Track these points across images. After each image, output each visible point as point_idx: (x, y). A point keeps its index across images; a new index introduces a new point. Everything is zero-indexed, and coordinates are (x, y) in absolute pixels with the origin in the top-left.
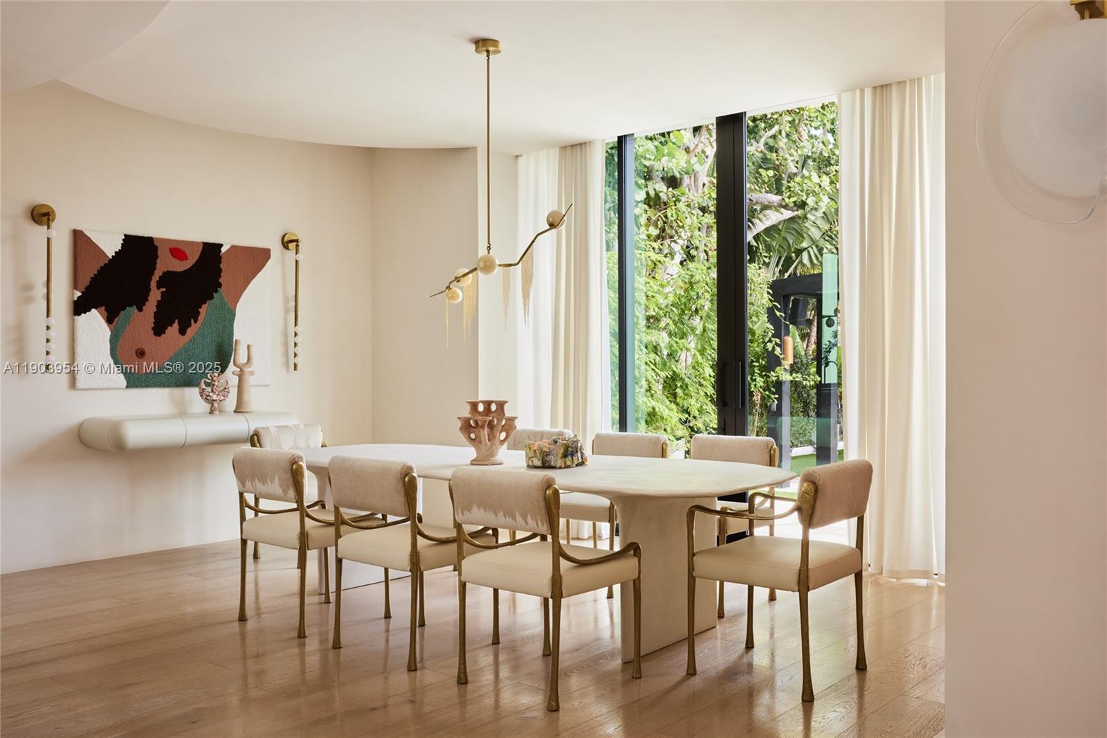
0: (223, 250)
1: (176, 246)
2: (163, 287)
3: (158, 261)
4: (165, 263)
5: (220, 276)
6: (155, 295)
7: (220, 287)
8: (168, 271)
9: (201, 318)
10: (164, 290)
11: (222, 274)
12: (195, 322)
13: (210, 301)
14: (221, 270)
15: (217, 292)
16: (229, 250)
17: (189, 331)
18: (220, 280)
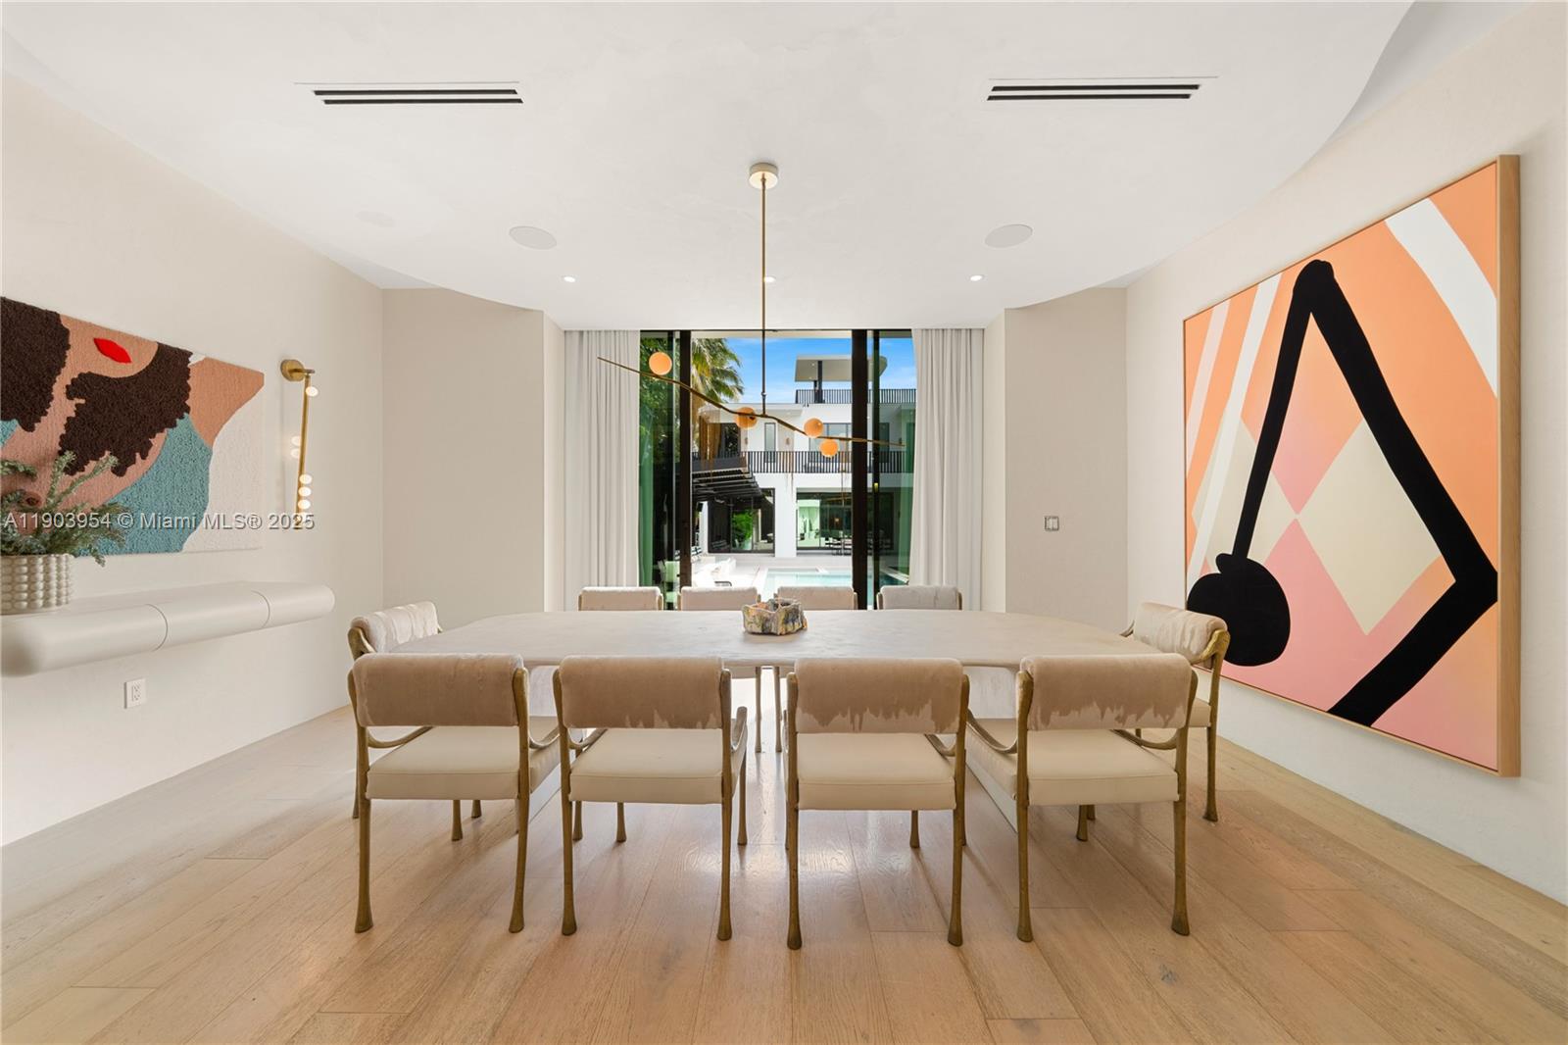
0: (193, 360)
1: (109, 338)
2: (80, 396)
3: (69, 353)
4: (82, 359)
5: (187, 397)
6: (61, 408)
7: (188, 412)
8: (90, 373)
9: (152, 453)
10: (82, 401)
11: (191, 394)
12: (144, 457)
13: (171, 430)
14: (188, 388)
15: (182, 417)
16: (202, 363)
17: (131, 470)
18: (187, 402)
